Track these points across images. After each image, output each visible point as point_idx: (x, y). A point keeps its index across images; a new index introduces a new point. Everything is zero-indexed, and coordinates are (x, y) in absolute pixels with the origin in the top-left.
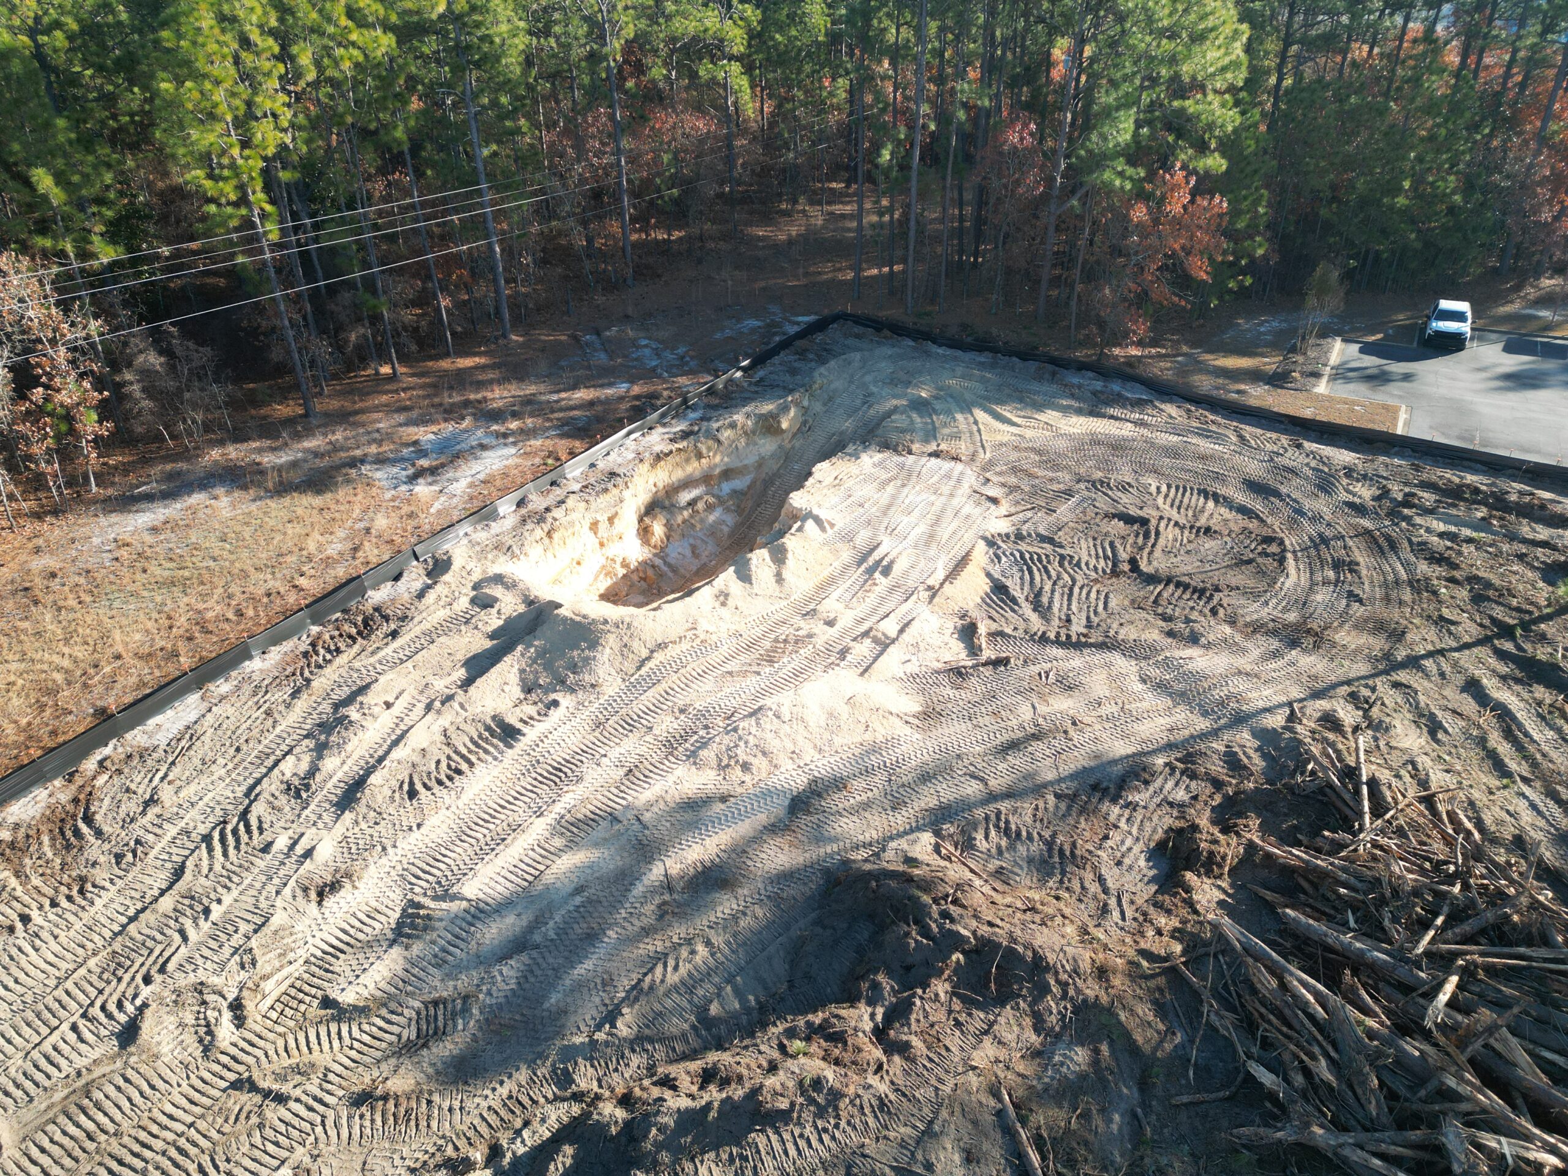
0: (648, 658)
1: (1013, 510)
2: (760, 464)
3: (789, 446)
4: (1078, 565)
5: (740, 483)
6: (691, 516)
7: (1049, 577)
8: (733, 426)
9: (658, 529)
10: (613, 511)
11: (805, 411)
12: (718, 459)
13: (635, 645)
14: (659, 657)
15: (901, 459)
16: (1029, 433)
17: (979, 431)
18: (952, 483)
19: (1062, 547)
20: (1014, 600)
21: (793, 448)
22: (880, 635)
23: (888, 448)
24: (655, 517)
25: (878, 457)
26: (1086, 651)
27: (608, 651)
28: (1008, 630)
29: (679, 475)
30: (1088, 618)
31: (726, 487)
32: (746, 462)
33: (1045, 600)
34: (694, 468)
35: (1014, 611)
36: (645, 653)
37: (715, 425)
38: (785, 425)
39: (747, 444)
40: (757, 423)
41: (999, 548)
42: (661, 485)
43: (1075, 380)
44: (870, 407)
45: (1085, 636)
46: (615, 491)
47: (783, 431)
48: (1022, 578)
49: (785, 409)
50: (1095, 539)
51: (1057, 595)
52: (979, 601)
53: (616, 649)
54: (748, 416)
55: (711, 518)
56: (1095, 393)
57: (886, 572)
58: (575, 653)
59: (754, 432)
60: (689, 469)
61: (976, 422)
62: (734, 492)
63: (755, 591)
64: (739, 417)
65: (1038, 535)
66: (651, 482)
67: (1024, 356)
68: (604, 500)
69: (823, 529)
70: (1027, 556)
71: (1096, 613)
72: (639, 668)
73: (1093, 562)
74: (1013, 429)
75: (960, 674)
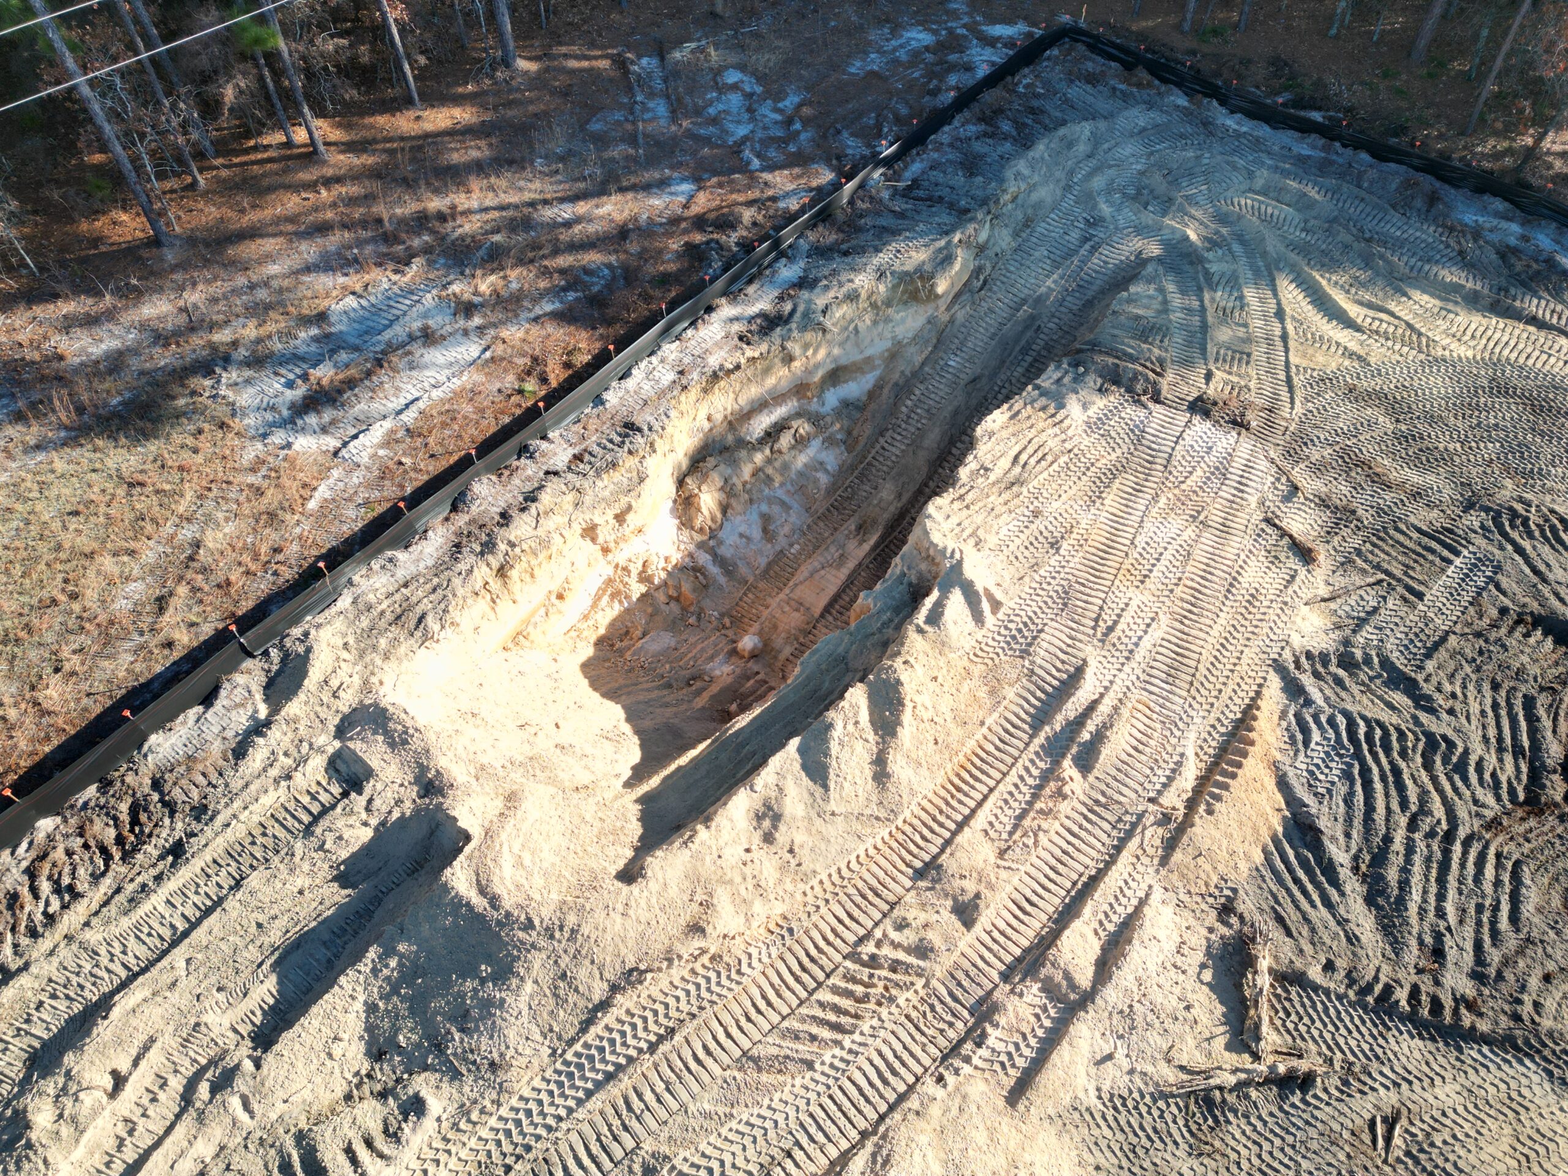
0: (604, 1005)
1: (1339, 581)
2: (893, 355)
3: (945, 318)
4: (1461, 768)
5: (854, 389)
6: (769, 461)
7: (1404, 804)
8: (852, 297)
9: (708, 500)
10: (624, 500)
11: (981, 250)
12: (822, 354)
14: (624, 1002)
15: (1134, 413)
16: (1377, 352)
17: (1284, 337)
18: (1226, 493)
19: (1432, 711)
20: (1330, 870)
21: (952, 321)
22: (1058, 977)
23: (1116, 382)
24: (704, 478)
25: (1100, 403)
26: (1472, 1052)
28: (1315, 973)
29: (754, 391)
30: (1478, 946)
31: (832, 398)
32: (869, 352)
33: (1392, 875)
34: (780, 377)
35: (1328, 904)
36: (599, 991)
37: (820, 302)
38: (940, 289)
39: (875, 323)
40: (895, 287)
41: (1308, 702)
42: (719, 417)
43: (1470, 218)
44: (1094, 249)
45: (1471, 1006)
46: (632, 462)
47: (937, 297)
48: (1348, 801)
49: (945, 260)
50: (1495, 687)
51: (1417, 864)
52: (1258, 858)
53: (546, 982)
54: (881, 275)
55: (801, 460)
56: (1506, 253)
57: (1086, 762)
58: (469, 984)
59: (888, 303)
60: (771, 381)
61: (1280, 314)
62: (846, 404)
63: (833, 806)
64: (863, 281)
65: (1385, 663)
66: (702, 414)
68: (608, 483)
69: (978, 617)
70: (1362, 729)
71: (1495, 934)
72: (586, 1025)
73: (1492, 760)
74: (1344, 336)
75: (1209, 1103)
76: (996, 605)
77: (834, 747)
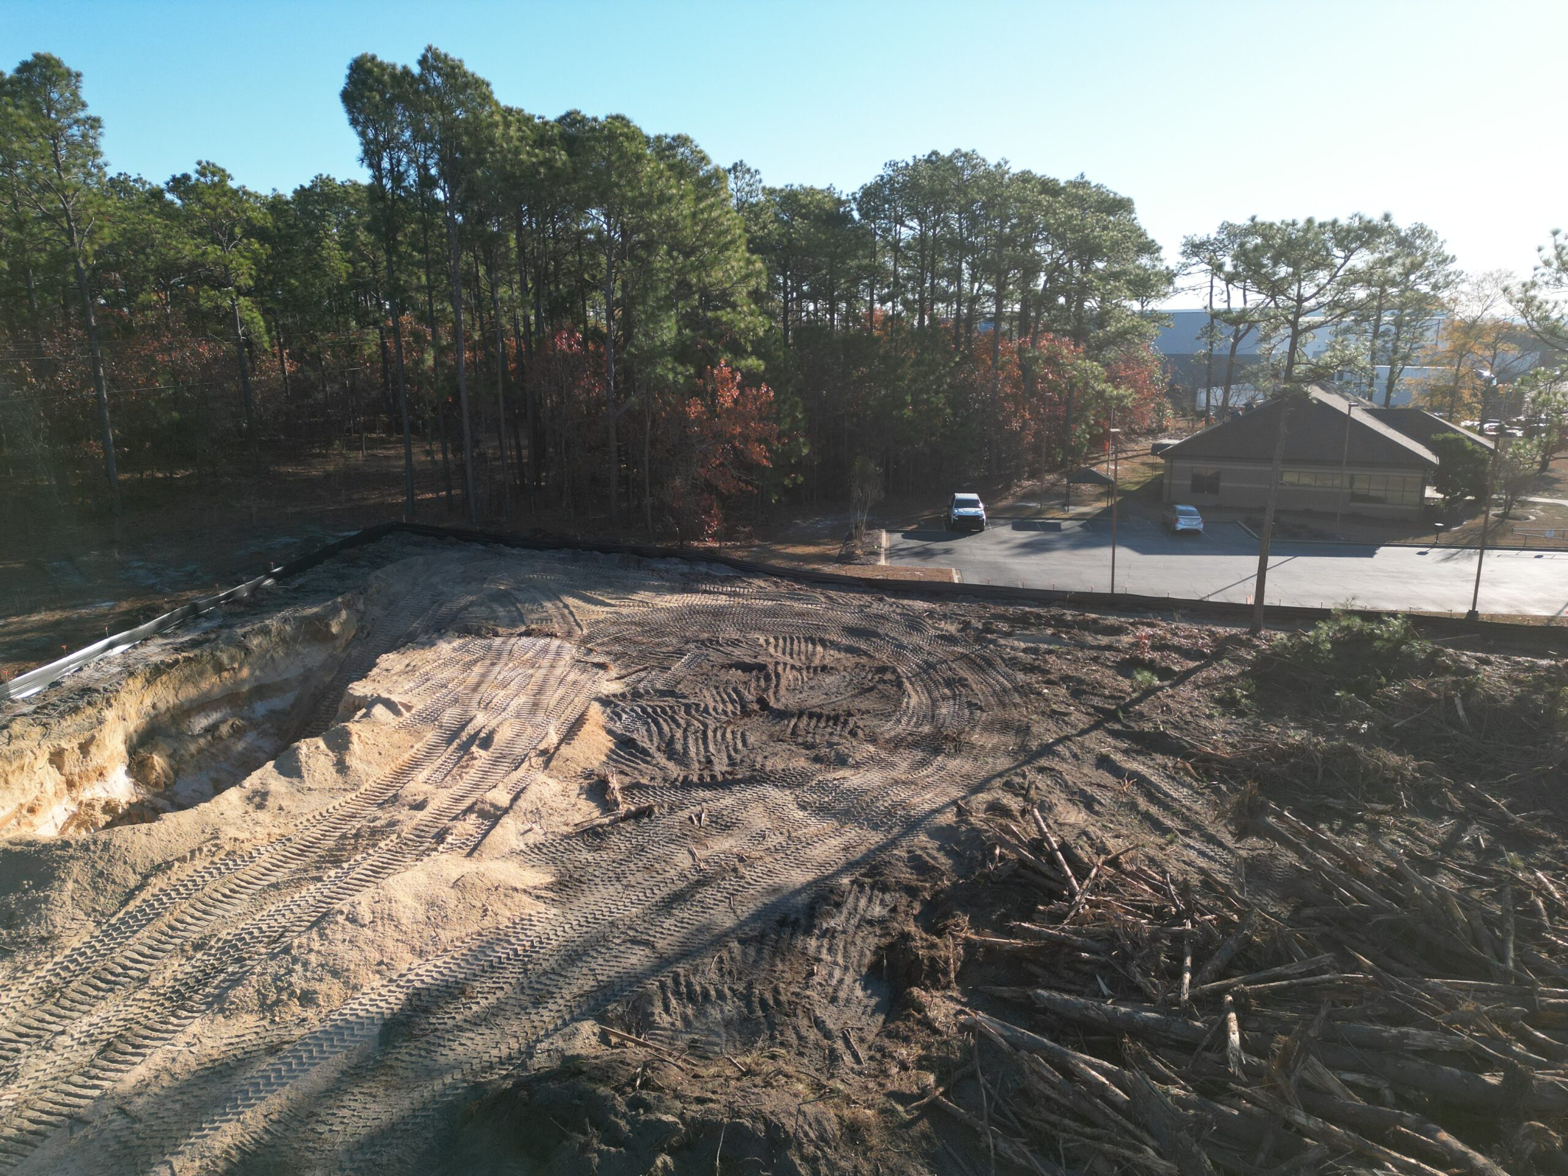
0: (140, 887)
1: (624, 672)
2: (307, 676)
3: (344, 655)
4: (706, 710)
5: (278, 703)
6: (211, 744)
7: (678, 725)
8: (265, 631)
9: (159, 762)
10: (87, 735)
11: (361, 616)
12: (245, 673)
13: (118, 871)
14: (158, 883)
15: (486, 642)
16: (625, 611)
17: (571, 613)
18: (550, 656)
19: (685, 697)
20: (645, 752)
21: (349, 656)
22: (487, 807)
23: (470, 633)
24: (154, 748)
25: (457, 643)
26: (736, 788)
27: (70, 885)
28: (645, 781)
29: (190, 692)
30: (729, 757)
31: (261, 708)
32: (286, 676)
33: (679, 747)
34: (210, 683)
35: (647, 762)
36: (133, 880)
37: (240, 631)
38: (335, 629)
39: (287, 655)
40: (298, 628)
41: (616, 706)
42: (162, 706)
43: (661, 566)
44: (441, 605)
45: (730, 773)
46: (90, 711)
47: (334, 637)
48: (648, 730)
49: (335, 611)
50: (716, 688)
51: (691, 741)
52: (604, 758)
53: (85, 881)
54: (286, 621)
55: (240, 746)
56: (683, 575)
57: (486, 743)
58: (12, 898)
59: (294, 639)
60: (205, 685)
61: (566, 606)
62: (272, 712)
63: (308, 784)
64: (273, 623)
65: (657, 691)
66: (148, 702)
67: (606, 550)
68: (70, 723)
69: (397, 713)
70: (650, 710)
71: (736, 751)
72: (124, 903)
73: (720, 707)
74: (606, 609)
75: (597, 834)
76: (409, 708)
77: (303, 758)
